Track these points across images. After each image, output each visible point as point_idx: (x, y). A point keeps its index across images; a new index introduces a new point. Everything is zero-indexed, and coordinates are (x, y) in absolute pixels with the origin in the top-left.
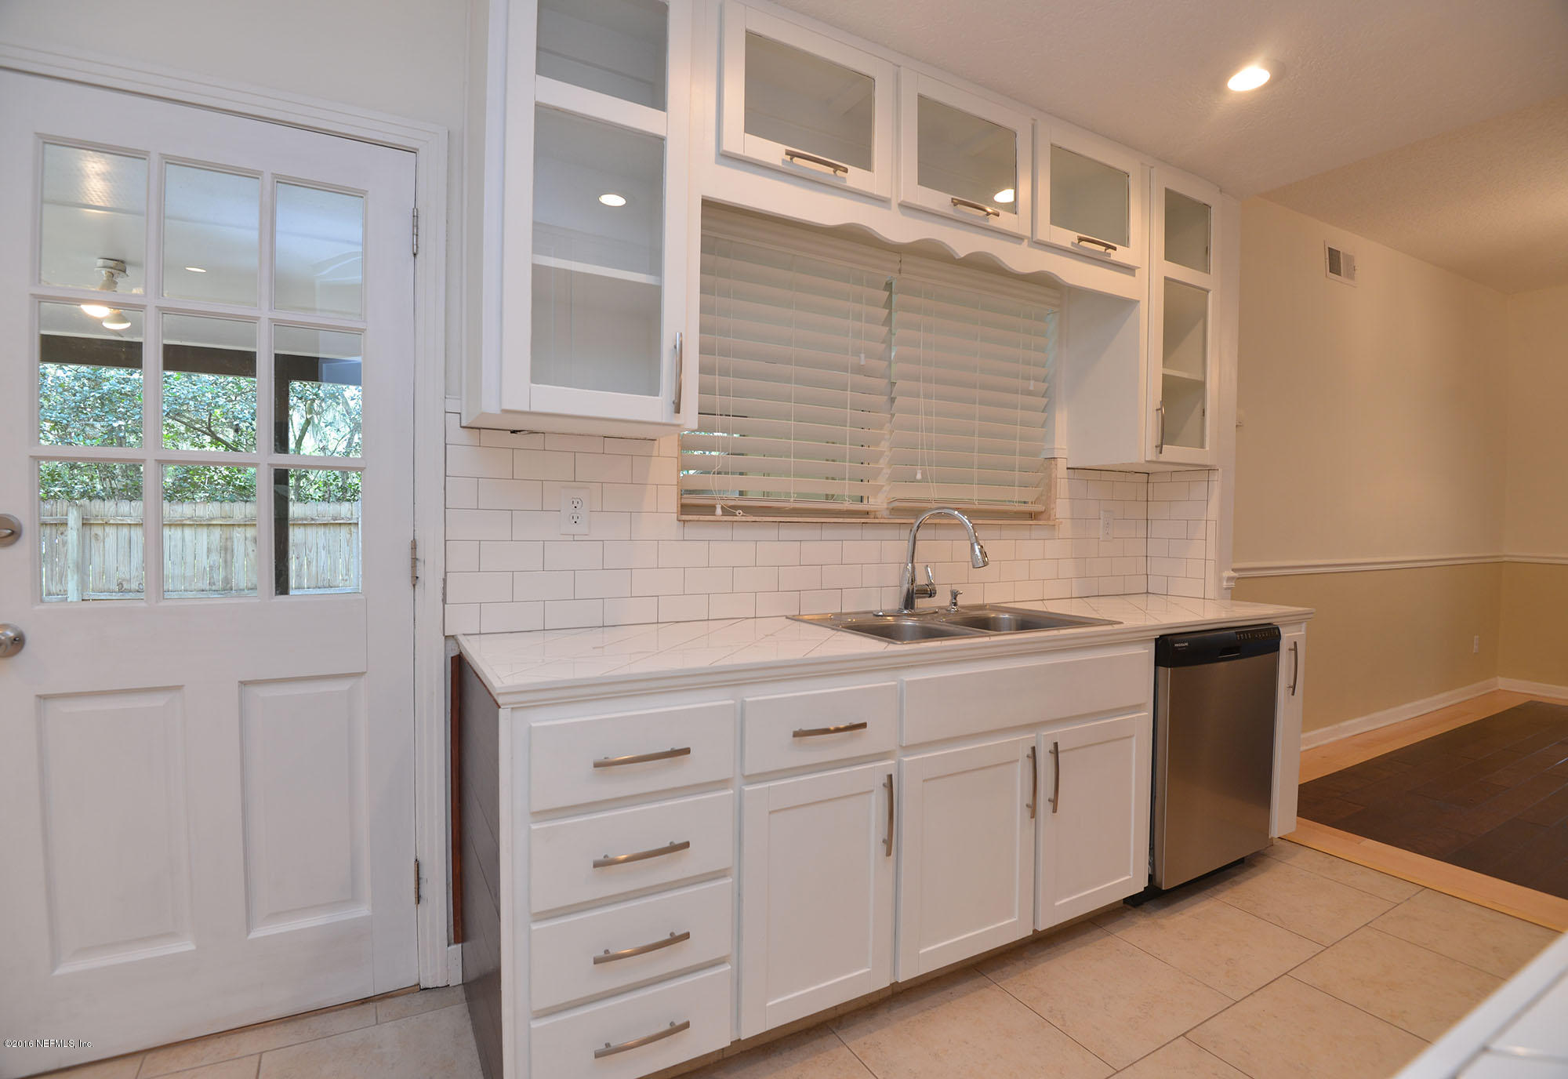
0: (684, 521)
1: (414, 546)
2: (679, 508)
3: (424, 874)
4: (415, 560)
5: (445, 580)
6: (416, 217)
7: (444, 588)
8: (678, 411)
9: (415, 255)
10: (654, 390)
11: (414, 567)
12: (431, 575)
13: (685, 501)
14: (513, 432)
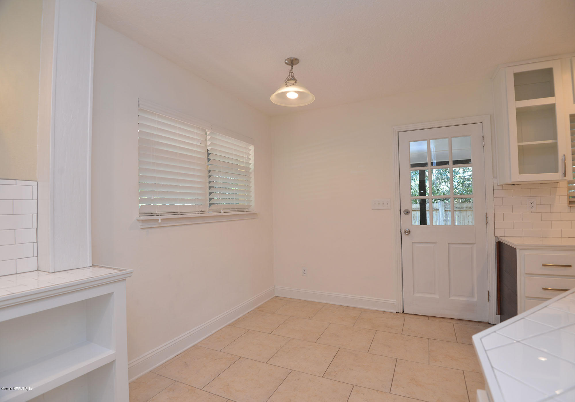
0: (571, 206)
1: (486, 215)
2: (569, 202)
3: (490, 295)
4: (487, 218)
5: (494, 223)
6: (483, 138)
7: (494, 225)
8: (565, 176)
9: (483, 146)
10: (557, 171)
11: (487, 220)
12: (491, 221)
13: (570, 200)
14: (512, 185)
